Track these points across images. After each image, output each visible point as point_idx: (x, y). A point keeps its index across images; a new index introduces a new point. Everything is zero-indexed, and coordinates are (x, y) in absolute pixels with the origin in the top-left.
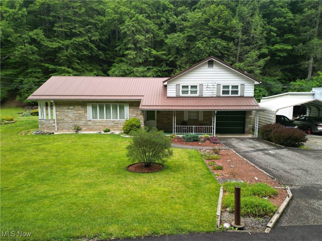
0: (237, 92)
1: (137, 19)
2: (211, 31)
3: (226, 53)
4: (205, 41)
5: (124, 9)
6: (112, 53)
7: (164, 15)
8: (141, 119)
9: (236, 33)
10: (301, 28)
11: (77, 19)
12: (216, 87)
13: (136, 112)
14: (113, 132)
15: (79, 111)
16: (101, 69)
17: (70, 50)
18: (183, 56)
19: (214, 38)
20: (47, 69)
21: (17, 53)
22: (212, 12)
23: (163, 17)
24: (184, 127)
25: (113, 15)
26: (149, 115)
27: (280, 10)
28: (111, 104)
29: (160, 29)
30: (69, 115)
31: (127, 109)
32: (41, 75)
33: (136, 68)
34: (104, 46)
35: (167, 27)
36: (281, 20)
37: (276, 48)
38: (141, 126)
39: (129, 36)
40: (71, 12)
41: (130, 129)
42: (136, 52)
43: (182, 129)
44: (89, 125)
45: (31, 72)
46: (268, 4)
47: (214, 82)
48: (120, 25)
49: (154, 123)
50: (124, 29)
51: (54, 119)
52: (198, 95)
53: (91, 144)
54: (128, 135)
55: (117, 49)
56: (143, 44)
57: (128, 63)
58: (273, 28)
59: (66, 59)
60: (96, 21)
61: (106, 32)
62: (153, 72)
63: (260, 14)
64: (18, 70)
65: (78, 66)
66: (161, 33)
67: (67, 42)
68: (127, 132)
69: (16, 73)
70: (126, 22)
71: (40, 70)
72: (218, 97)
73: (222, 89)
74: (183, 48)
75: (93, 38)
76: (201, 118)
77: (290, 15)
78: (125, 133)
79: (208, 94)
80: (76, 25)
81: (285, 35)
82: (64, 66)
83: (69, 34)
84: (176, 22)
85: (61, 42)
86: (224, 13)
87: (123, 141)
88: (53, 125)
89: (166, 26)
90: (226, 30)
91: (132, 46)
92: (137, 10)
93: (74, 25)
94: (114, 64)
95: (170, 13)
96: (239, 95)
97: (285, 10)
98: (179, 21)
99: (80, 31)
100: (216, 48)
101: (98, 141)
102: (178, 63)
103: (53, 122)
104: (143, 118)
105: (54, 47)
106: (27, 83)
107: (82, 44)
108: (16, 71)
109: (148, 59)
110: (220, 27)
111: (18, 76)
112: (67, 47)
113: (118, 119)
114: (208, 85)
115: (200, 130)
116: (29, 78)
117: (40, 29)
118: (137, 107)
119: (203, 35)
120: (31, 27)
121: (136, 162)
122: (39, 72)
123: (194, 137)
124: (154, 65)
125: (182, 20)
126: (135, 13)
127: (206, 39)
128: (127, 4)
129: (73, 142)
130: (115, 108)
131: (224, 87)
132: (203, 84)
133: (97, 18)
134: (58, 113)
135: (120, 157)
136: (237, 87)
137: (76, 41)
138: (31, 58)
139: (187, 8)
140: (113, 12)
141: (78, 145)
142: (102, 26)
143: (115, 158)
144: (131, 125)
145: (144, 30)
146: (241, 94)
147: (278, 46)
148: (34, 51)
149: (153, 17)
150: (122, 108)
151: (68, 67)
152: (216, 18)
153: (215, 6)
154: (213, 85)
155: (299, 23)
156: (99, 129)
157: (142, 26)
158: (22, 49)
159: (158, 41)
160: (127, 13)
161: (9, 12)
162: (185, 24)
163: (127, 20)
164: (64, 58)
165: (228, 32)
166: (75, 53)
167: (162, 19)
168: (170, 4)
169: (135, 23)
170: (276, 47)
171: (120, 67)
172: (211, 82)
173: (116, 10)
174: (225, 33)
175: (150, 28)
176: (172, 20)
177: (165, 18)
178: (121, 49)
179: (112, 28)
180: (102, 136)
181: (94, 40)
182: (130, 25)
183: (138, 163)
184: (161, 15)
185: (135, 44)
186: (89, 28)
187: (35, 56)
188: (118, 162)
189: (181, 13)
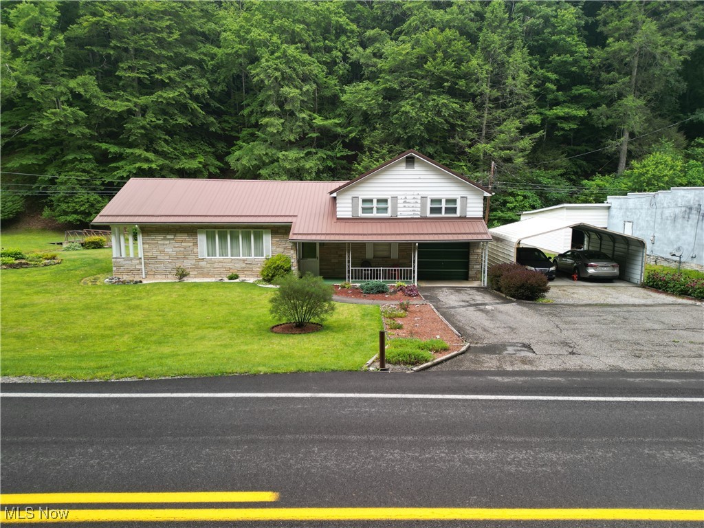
0: (454, 210)
1: (284, 55)
2: (431, 80)
3: (459, 123)
4: (418, 99)
5: (259, 35)
6: (234, 118)
7: (339, 45)
8: (293, 256)
9: (477, 84)
10: (604, 75)
11: (164, 52)
12: (419, 201)
13: (283, 244)
14: (244, 279)
15: (185, 242)
16: (213, 153)
17: (150, 117)
18: (375, 129)
19: (436, 93)
20: (105, 153)
21: (45, 123)
22: (431, 43)
23: (336, 48)
24: (365, 270)
25: (238, 46)
26: (307, 250)
27: (564, 39)
28: (240, 230)
29: (331, 73)
30: (166, 250)
31: (267, 239)
32: (93, 166)
33: (283, 152)
34: (219, 106)
35: (345, 69)
36: (565, 59)
37: (555, 114)
38: (293, 268)
39: (269, 88)
40: (152, 40)
41: (273, 273)
42: (283, 121)
43: (362, 272)
44: (202, 268)
45: (72, 161)
46: (541, 27)
47: (416, 193)
48: (250, 66)
49: (315, 263)
50: (258, 74)
51: (140, 257)
52: (388, 215)
53: (211, 298)
54: (271, 284)
55: (246, 112)
56: (298, 104)
57: (267, 141)
58: (550, 75)
59: (141, 133)
60: (202, 56)
61: (222, 77)
62: (318, 159)
63: (523, 47)
64: (45, 156)
65: (166, 148)
66: (333, 81)
67: (143, 100)
68: (269, 279)
69: (41, 163)
70: (263, 60)
71: (91, 157)
72: (424, 218)
73: (429, 205)
74: (375, 112)
75: (197, 91)
76: (395, 255)
77: (583, 49)
78: (264, 280)
79: (407, 213)
80: (163, 66)
81: (573, 88)
82: (137, 146)
83: (149, 82)
84: (362, 61)
85: (131, 99)
86: (454, 45)
87: (261, 294)
88: (138, 267)
89: (342, 68)
90: (460, 78)
91: (276, 109)
92: (284, 36)
93: (158, 65)
94: (238, 142)
95: (351, 41)
96: (458, 215)
97: (574, 39)
98: (368, 57)
99: (169, 78)
100: (439, 113)
101: (221, 294)
102: (366, 143)
103: (138, 261)
104: (295, 255)
105: (119, 110)
106: (65, 181)
107: (174, 102)
108: (41, 157)
109: (307, 134)
110: (447, 73)
111: (46, 169)
112: (144, 110)
113: (253, 257)
114: (406, 198)
115: (392, 274)
116: (68, 171)
117: (90, 74)
118: (285, 236)
119: (415, 88)
120: (72, 69)
121: (284, 322)
122: (89, 160)
123: (378, 287)
124: (320, 146)
125: (375, 55)
126: (279, 42)
127: (420, 96)
128: (265, 22)
129: (179, 296)
130: (247, 237)
131: (433, 201)
132: (397, 197)
133: (203, 50)
134: (146, 246)
135: (259, 317)
136: (454, 201)
137: (161, 96)
138: (74, 133)
139: (384, 32)
140: (237, 40)
141: (190, 300)
142: (214, 66)
143: (252, 317)
144: (274, 268)
145: (297, 75)
146: (461, 213)
147: (559, 111)
148: (80, 119)
149: (317, 50)
150: (258, 237)
151: (147, 150)
152: (440, 54)
153: (438, 31)
154: (414, 198)
155: (599, 66)
156: (220, 274)
157: (295, 69)
158: (54, 114)
159: (327, 98)
160: (265, 44)
161: (30, 42)
162: (381, 64)
163: (263, 57)
164: (139, 131)
165: (462, 83)
166: (161, 122)
167: (335, 53)
168: (351, 23)
169: (280, 63)
170: (555, 111)
171: (251, 150)
172: (412, 193)
173: (243, 34)
174: (457, 84)
175: (310, 73)
176: (355, 56)
177: (340, 51)
178: (252, 112)
179: (235, 72)
180: (226, 285)
181: (197, 95)
182: (269, 68)
183: (287, 323)
184: (333, 44)
185: (281, 104)
186: (188, 71)
187: (80, 129)
188: (257, 323)
189: (373, 40)
